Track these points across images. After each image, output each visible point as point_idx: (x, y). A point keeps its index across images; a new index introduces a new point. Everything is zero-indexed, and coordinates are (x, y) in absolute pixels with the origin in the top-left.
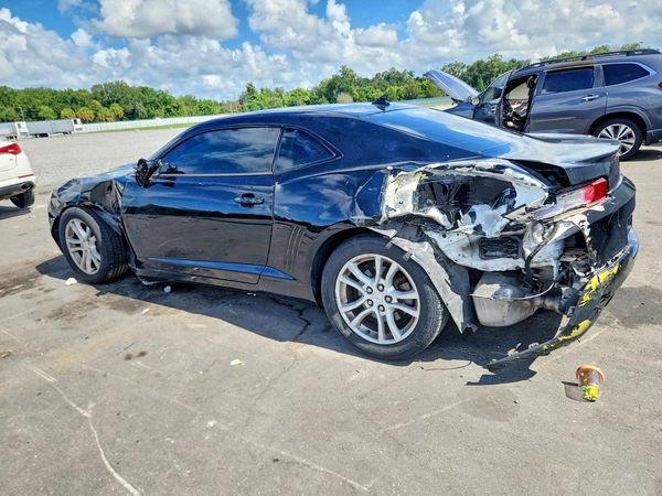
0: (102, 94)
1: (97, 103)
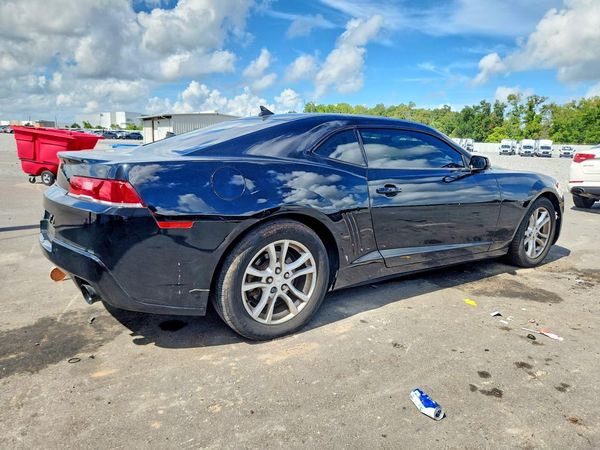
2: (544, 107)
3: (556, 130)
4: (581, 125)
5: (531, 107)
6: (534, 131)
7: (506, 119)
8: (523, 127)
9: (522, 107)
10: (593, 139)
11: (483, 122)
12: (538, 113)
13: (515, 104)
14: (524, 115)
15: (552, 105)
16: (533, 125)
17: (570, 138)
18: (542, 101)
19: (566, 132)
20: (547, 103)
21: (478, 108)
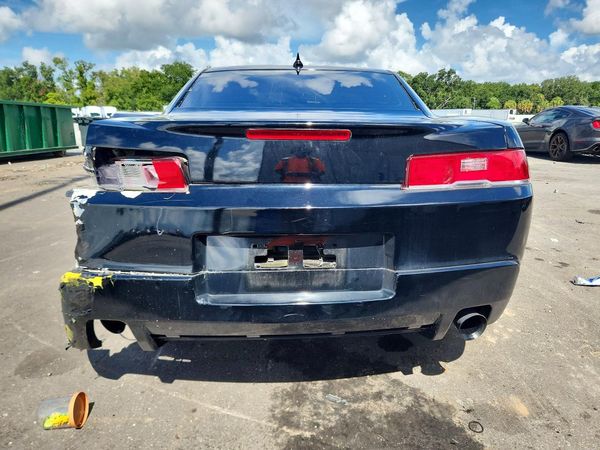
0: (550, 88)
1: (542, 96)
2: (94, 74)
3: (111, 98)
4: (131, 93)
5: (81, 73)
6: (91, 98)
7: (59, 85)
8: (78, 93)
9: (71, 72)
10: (144, 106)
11: (33, 86)
12: (89, 79)
13: (64, 69)
14: (76, 81)
15: (101, 73)
16: (89, 92)
17: (125, 106)
18: (90, 68)
19: (120, 100)
20: (96, 69)
21: (21, 70)
